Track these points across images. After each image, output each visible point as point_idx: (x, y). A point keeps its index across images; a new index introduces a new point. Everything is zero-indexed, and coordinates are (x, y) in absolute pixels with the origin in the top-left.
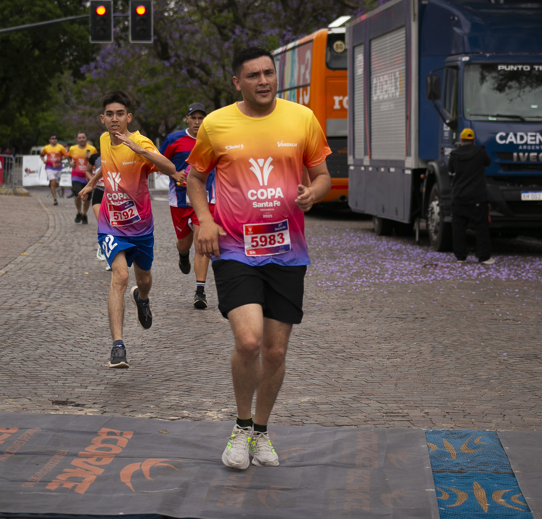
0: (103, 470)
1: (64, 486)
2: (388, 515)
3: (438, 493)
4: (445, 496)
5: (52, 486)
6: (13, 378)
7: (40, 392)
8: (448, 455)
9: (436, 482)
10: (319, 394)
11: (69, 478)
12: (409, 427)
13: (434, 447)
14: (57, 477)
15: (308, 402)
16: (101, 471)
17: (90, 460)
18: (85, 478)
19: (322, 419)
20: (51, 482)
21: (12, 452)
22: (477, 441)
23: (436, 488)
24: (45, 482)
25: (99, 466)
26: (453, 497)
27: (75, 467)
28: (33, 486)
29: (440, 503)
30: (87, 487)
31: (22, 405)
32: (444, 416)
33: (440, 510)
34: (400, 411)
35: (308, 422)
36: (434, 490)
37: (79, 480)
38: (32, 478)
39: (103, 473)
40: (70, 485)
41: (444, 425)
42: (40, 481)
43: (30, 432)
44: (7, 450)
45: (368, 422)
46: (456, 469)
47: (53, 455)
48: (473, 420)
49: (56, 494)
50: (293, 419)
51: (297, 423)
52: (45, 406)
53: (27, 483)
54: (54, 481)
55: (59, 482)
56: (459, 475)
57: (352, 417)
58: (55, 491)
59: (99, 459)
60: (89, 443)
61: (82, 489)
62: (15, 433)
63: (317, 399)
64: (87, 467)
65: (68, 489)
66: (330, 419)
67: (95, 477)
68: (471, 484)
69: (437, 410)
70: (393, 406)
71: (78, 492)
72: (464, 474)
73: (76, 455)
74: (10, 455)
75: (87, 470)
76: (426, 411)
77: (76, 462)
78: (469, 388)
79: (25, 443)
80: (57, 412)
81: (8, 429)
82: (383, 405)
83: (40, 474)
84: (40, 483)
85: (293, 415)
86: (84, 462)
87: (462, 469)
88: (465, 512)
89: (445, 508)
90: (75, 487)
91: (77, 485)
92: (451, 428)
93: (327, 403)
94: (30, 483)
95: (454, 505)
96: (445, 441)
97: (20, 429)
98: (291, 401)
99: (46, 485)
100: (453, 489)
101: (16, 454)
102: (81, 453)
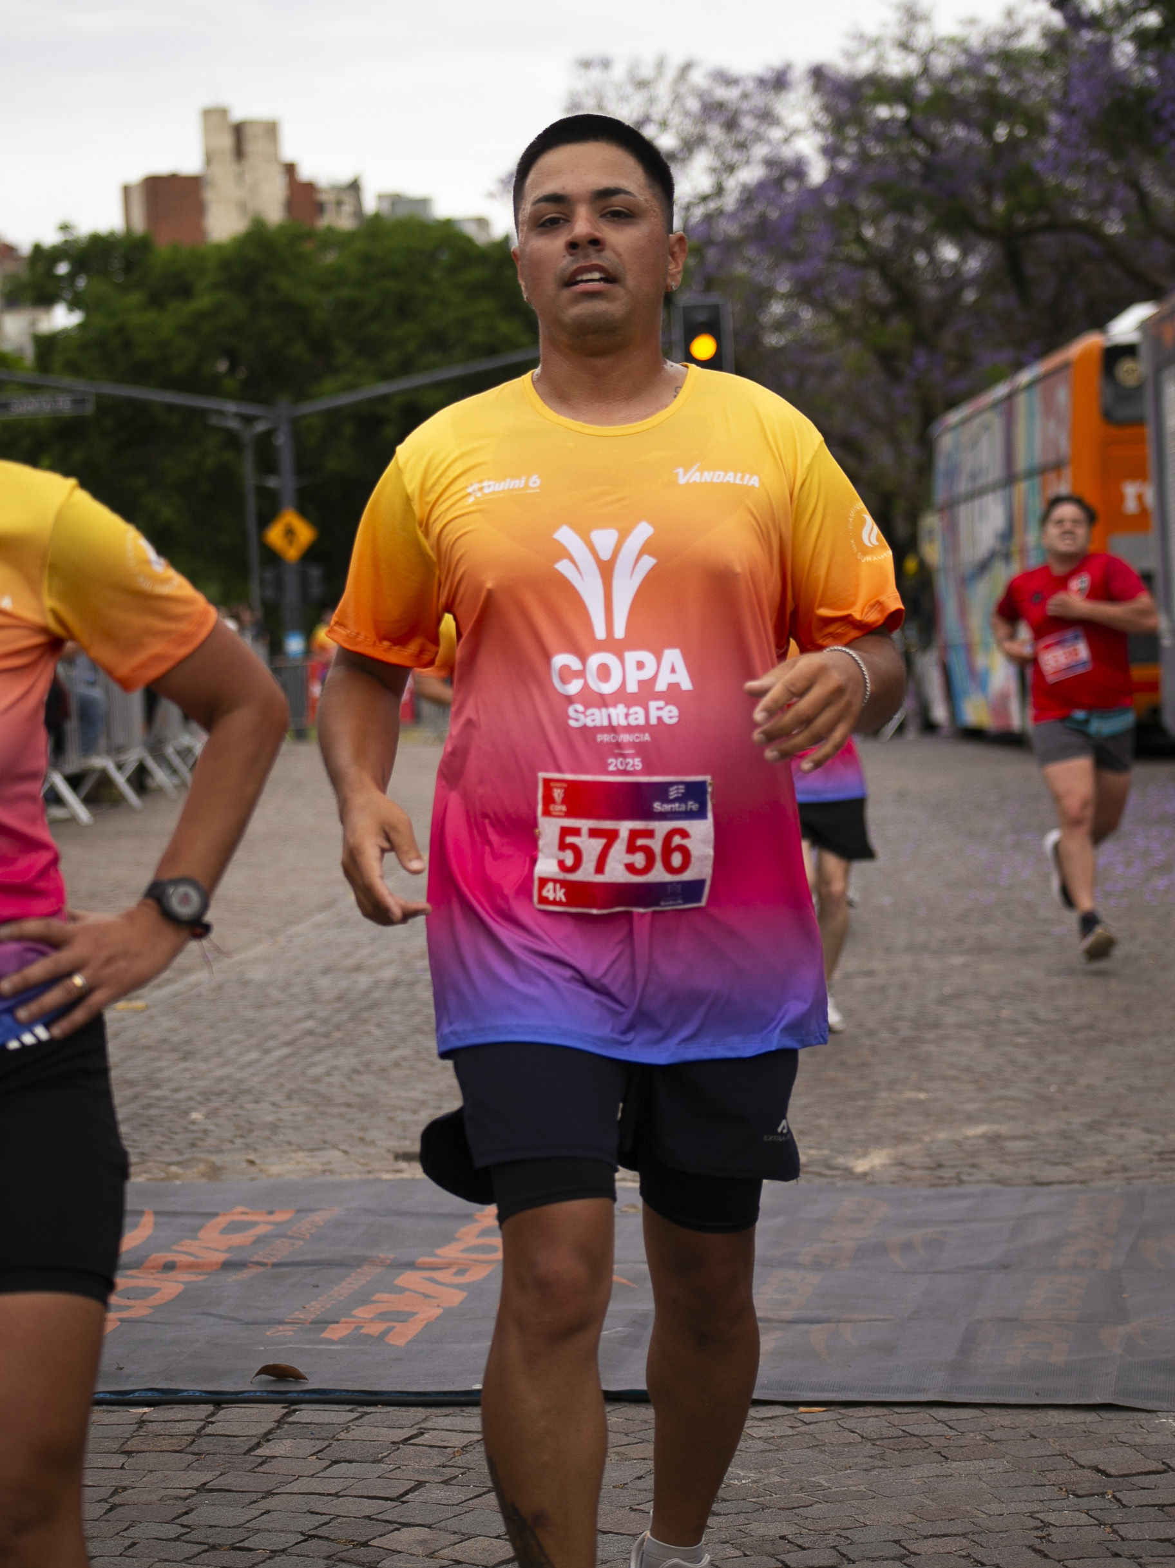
0: (464, 1294)
1: (363, 1331)
5: (334, 1333)
6: (321, 1109)
7: (373, 1134)
10: (1013, 1118)
11: (381, 1314)
14: (354, 1313)
15: (984, 1136)
16: (457, 1297)
17: (439, 1275)
18: (416, 1313)
19: (1006, 1171)
20: (337, 1322)
21: (265, 1260)
24: (322, 1323)
25: (458, 1287)
27: (401, 1290)
28: (291, 1333)
30: (417, 1332)
31: (323, 1164)
35: (972, 1178)
37: (402, 1317)
38: (300, 1315)
39: (462, 1302)
40: (376, 1329)
42: (312, 1323)
43: (319, 1217)
44: (256, 1258)
45: (1116, 1175)
47: (359, 1266)
49: (340, 1347)
50: (940, 1172)
51: (945, 1182)
52: (375, 1165)
53: (281, 1328)
54: (343, 1319)
55: (353, 1323)
57: (1078, 1165)
58: (341, 1341)
59: (461, 1272)
60: (448, 1238)
61: (402, 1336)
62: (286, 1222)
63: (1004, 1129)
64: (430, 1288)
65: (371, 1336)
66: (1025, 1169)
67: (440, 1311)
71: (392, 1342)
73: (411, 1265)
74: (261, 1269)
75: (427, 1296)
77: (408, 1279)
79: (301, 1243)
80: (399, 1176)
81: (271, 1213)
82: (1156, 1137)
83: (316, 1307)
84: (313, 1326)
85: (940, 1166)
86: (426, 1279)
90: (386, 1332)
91: (394, 1327)
93: (1025, 1137)
94: (288, 1327)
97: (299, 1211)
98: (942, 1136)
99: (323, 1330)
101: (274, 1265)
102: (423, 1259)
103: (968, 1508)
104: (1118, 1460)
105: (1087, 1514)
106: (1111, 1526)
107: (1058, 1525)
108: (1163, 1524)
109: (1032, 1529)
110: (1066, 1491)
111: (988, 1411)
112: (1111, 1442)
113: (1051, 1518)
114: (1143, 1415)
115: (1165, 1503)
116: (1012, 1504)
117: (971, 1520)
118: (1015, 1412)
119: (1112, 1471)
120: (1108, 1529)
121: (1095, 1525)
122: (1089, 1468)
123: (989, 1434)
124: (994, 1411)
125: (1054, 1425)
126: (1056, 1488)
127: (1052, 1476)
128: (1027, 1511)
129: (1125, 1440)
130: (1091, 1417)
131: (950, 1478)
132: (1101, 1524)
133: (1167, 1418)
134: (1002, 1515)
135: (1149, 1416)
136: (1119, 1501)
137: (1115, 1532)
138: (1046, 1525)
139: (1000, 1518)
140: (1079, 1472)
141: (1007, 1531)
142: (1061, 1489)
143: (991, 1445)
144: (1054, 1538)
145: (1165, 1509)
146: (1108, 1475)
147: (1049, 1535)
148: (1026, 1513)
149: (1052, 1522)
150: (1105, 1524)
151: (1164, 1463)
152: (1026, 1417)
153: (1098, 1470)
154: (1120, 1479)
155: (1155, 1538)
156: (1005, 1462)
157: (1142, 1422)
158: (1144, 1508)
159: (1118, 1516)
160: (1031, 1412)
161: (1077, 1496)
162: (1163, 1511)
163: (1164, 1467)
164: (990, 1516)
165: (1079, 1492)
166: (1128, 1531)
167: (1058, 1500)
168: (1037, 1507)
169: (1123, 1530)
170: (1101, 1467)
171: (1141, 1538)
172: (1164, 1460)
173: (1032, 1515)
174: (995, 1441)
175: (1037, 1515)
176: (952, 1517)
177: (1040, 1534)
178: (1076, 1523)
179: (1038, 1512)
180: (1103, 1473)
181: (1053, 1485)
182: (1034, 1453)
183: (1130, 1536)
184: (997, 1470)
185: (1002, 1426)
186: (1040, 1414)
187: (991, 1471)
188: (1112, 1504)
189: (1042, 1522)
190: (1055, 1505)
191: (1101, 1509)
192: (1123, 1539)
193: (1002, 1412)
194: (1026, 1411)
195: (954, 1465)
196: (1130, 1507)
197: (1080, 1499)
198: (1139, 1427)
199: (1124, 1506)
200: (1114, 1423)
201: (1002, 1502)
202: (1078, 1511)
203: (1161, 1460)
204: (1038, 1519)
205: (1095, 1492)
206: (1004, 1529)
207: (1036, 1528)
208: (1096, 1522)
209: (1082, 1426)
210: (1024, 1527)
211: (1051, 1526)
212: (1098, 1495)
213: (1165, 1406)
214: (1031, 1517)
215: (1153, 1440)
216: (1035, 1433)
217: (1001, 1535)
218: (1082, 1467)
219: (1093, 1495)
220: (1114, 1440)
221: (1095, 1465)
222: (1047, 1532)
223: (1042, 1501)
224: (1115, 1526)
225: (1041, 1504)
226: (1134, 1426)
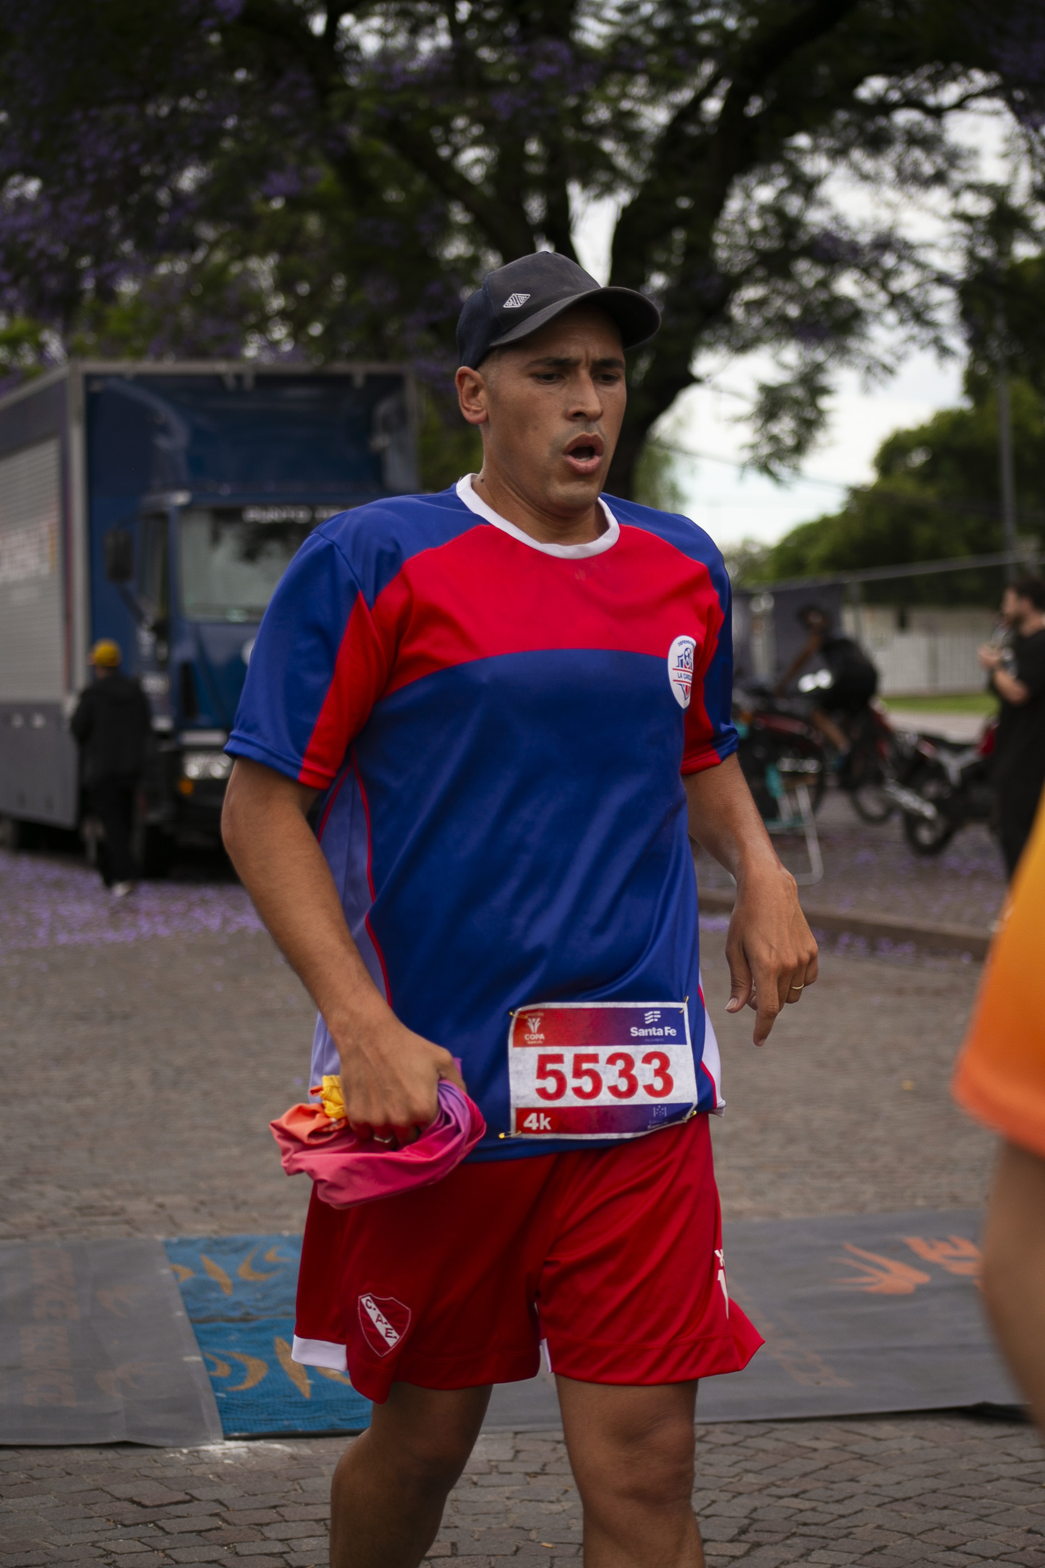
2: (116, 1413)
3: (209, 1365)
4: (223, 1371)
8: (215, 1286)
9: (201, 1343)
12: (129, 1235)
13: (186, 1275)
22: (271, 1256)
23: (203, 1356)
26: (238, 1370)
29: (216, 1384)
32: (196, 1210)
33: (217, 1398)
34: (107, 1203)
36: (199, 1359)
41: (199, 1227)
45: (50, 1229)
46: (236, 1314)
48: (255, 1214)
56: (243, 1326)
57: (13, 1220)
68: (269, 1343)
69: (180, 1199)
70: (91, 1194)
72: (253, 1324)
76: (159, 1199)
78: (235, 1151)
82: (71, 1194)
87: (248, 1314)
88: (267, 1400)
89: (227, 1393)
92: (215, 1232)
95: (242, 1387)
96: (206, 1260)
100: (237, 1354)
103: (37, 1540)
104: (149, 1492)
105: (139, 1541)
106: (163, 1551)
107: (119, 1552)
108: (206, 1548)
109: (98, 1557)
110: (114, 1522)
111: (23, 1452)
112: (136, 1476)
113: (112, 1546)
114: (153, 1451)
115: (201, 1528)
116: (73, 1535)
117: (45, 1551)
118: (46, 1452)
119: (147, 1503)
120: (161, 1555)
121: (149, 1551)
122: (125, 1500)
123: (30, 1472)
124: (27, 1452)
125: (82, 1463)
126: (104, 1520)
127: (96, 1508)
128: (88, 1541)
129: (146, 1474)
130: (110, 1454)
131: (11, 1514)
132: (154, 1550)
133: (174, 1453)
134: (68, 1545)
135: (161, 1451)
136: (162, 1529)
137: (168, 1556)
138: (109, 1553)
139: (68, 1548)
140: (118, 1504)
141: (78, 1560)
142: (109, 1520)
143: (35, 1483)
144: (120, 1564)
145: (203, 1534)
146: (144, 1506)
147: (114, 1562)
148: (88, 1543)
149: (113, 1550)
150: (158, 1550)
151: (187, 1494)
152: (55, 1456)
153: (133, 1502)
154: (156, 1509)
155: (204, 1560)
156: (53, 1498)
157: (156, 1457)
158: (186, 1534)
159: (166, 1543)
160: (59, 1451)
161: (124, 1526)
162: (201, 1536)
163: (188, 1497)
164: (59, 1547)
165: (126, 1522)
166: (180, 1555)
167: (110, 1530)
168: (95, 1537)
169: (176, 1554)
170: (136, 1499)
171: (192, 1561)
172: (187, 1491)
173: (94, 1544)
174: (38, 1479)
175: (99, 1544)
176: (28, 1549)
177: (107, 1561)
178: (133, 1550)
179: (97, 1542)
180: (139, 1504)
181: (100, 1516)
182: (74, 1488)
183: (182, 1559)
184: (49, 1505)
185: (39, 1465)
186: (67, 1453)
187: (42, 1506)
188: (157, 1532)
189: (105, 1550)
190: (109, 1534)
191: (150, 1537)
192: (177, 1563)
193: (34, 1452)
194: (54, 1451)
195: (11, 1501)
196: (173, 1534)
197: (128, 1529)
198: (153, 1462)
199: (168, 1533)
200: (131, 1459)
201: (64, 1534)
202: (131, 1539)
203: (184, 1490)
204: (100, 1547)
205: (139, 1521)
206: (75, 1558)
207: (102, 1556)
208: (150, 1549)
209: (106, 1462)
210: (92, 1556)
211: (113, 1554)
212: (141, 1524)
213: (170, 1442)
214: (93, 1546)
215: (170, 1473)
216: (69, 1471)
217: (75, 1564)
218: (119, 1499)
219: (138, 1524)
220: (138, 1474)
221: (130, 1496)
222: (113, 1560)
223: (97, 1531)
224: (167, 1552)
225: (97, 1534)
226: (149, 1460)
